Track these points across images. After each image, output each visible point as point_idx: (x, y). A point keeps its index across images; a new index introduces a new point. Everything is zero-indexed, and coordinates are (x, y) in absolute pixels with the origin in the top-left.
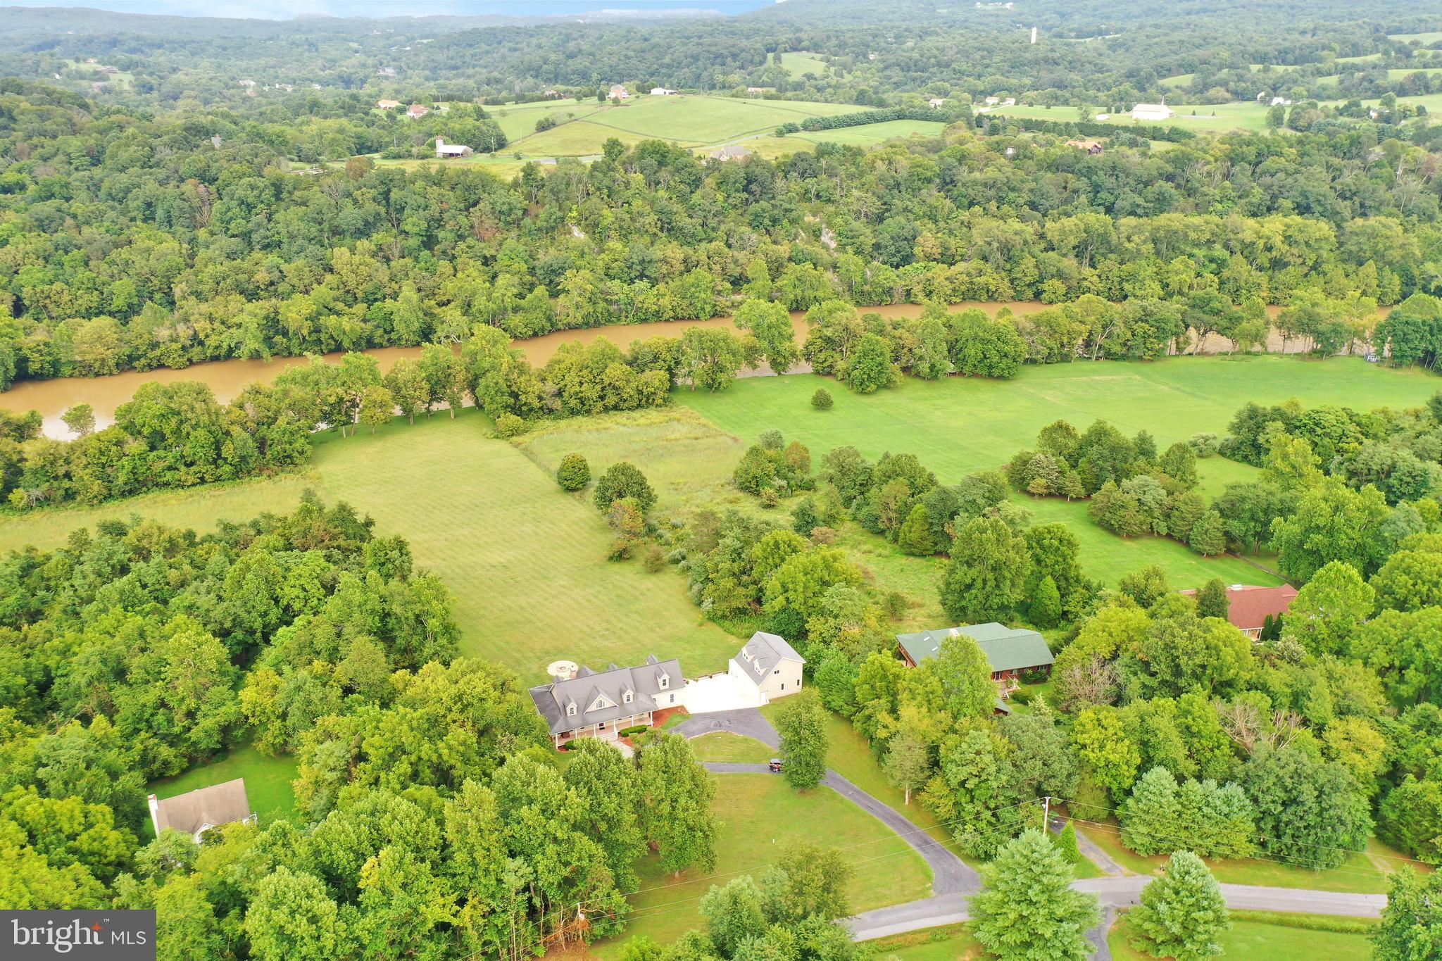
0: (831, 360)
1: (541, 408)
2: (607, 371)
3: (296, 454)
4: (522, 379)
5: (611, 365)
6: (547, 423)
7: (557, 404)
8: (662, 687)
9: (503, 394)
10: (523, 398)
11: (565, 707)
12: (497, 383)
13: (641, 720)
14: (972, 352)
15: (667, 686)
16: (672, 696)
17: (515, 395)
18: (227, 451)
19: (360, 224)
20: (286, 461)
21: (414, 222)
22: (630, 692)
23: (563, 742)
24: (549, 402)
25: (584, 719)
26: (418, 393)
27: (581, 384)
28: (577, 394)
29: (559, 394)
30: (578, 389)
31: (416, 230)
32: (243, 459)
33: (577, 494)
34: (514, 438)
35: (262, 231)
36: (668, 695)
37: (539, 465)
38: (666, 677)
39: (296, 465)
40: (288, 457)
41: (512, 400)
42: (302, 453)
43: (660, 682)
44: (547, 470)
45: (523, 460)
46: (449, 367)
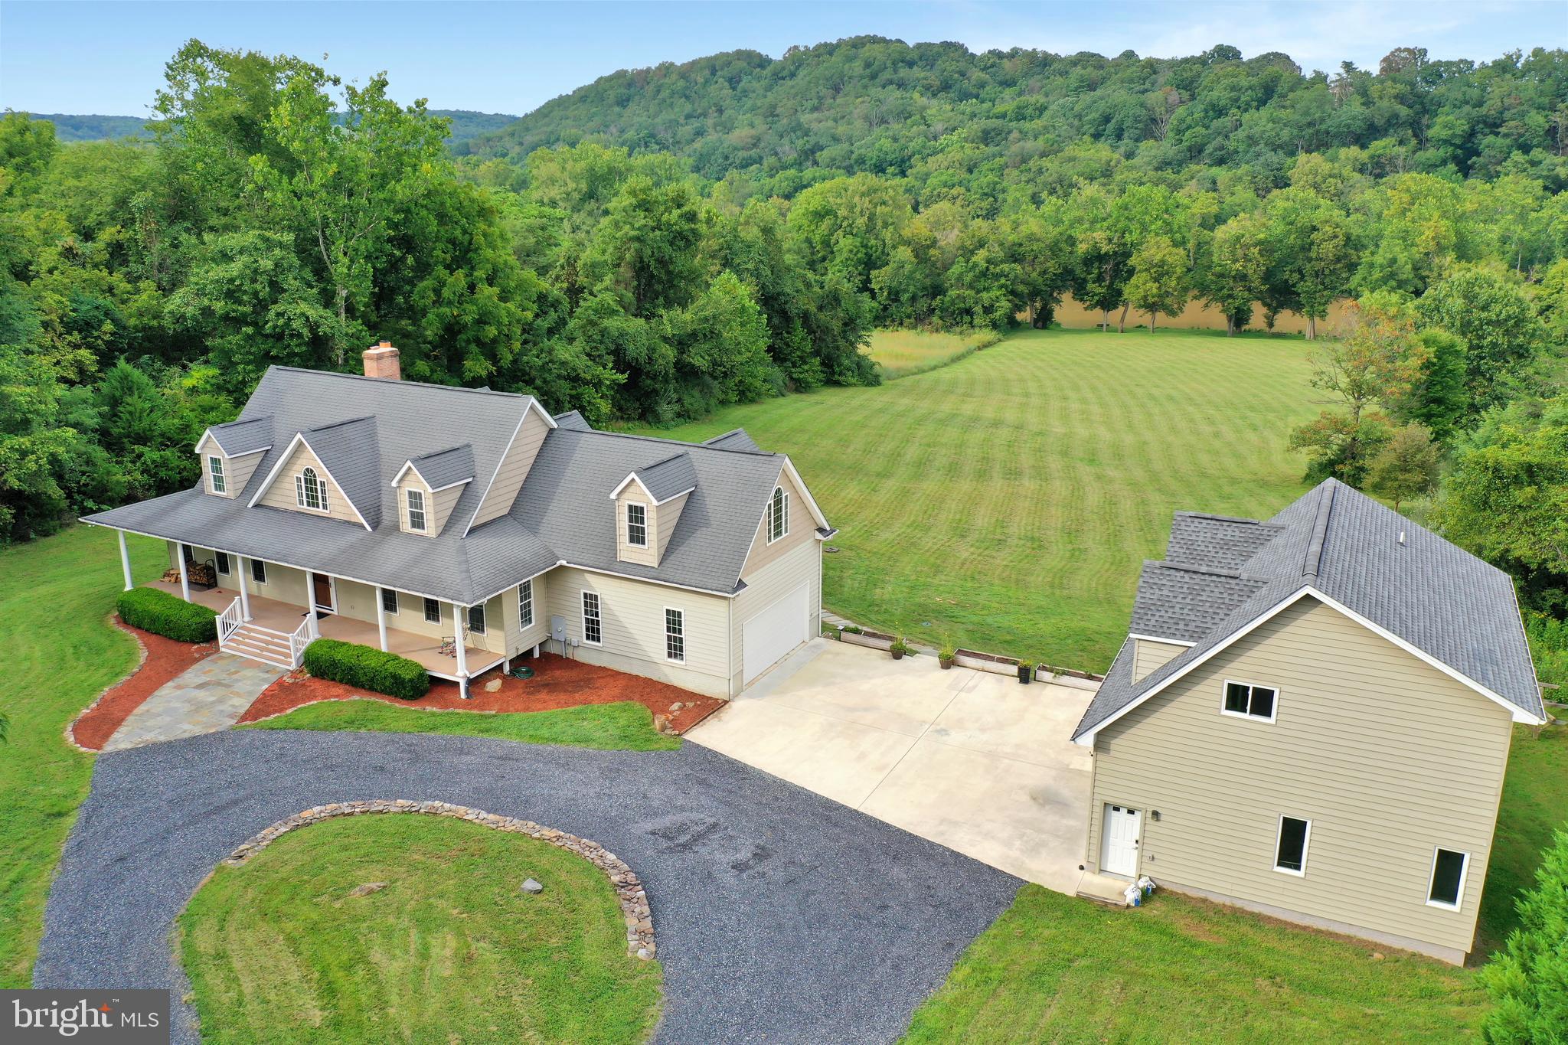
3: (978, 309)
8: (626, 549)
12: (1392, 262)
18: (880, 278)
19: (1358, 126)
20: (959, 317)
21: (1446, 124)
26: (1238, 265)
31: (1445, 134)
32: (894, 296)
35: (1220, 139)
39: (973, 327)
40: (968, 312)
42: (988, 310)
46: (1314, 229)
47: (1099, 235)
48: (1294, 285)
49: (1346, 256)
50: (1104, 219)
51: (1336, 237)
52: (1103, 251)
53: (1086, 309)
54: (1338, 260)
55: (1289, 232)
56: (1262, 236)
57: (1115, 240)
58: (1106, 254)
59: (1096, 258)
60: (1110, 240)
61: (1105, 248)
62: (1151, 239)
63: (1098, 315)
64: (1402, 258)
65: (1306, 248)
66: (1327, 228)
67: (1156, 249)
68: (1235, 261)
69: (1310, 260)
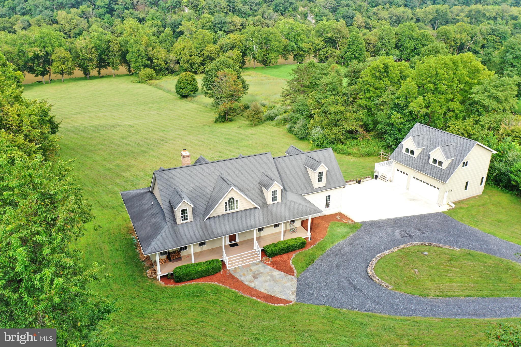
0: (330, 52)
1: (167, 69)
2: (206, 48)
4: (155, 50)
5: (209, 45)
6: (170, 77)
7: (177, 67)
8: (317, 185)
9: (143, 57)
10: (155, 61)
11: (172, 208)
12: (139, 51)
13: (293, 231)
14: (409, 45)
15: (323, 184)
16: (328, 198)
17: (150, 59)
21: (102, 1)
22: (277, 187)
23: (170, 268)
24: (172, 65)
25: (205, 228)
26: (89, 56)
27: (191, 56)
28: (188, 61)
29: (178, 62)
30: (189, 58)
31: (102, 4)
33: (189, 99)
34: (150, 82)
35: (21, 5)
36: (322, 197)
37: (164, 90)
38: (323, 168)
41: (149, 62)
43: (314, 176)
44: (169, 91)
45: (154, 89)
46: (109, 42)
47: (37, 49)
48: (106, 60)
49: (121, 50)
50: (34, 43)
51: (117, 44)
52: (40, 55)
53: (36, 76)
54: (119, 51)
55: (102, 43)
56: (93, 45)
57: (43, 50)
58: (41, 56)
59: (36, 57)
60: (41, 50)
61: (41, 54)
62: (57, 49)
63: (40, 78)
64: (141, 49)
65: (108, 48)
66: (114, 41)
67: (61, 52)
68: (88, 54)
69: (110, 51)
